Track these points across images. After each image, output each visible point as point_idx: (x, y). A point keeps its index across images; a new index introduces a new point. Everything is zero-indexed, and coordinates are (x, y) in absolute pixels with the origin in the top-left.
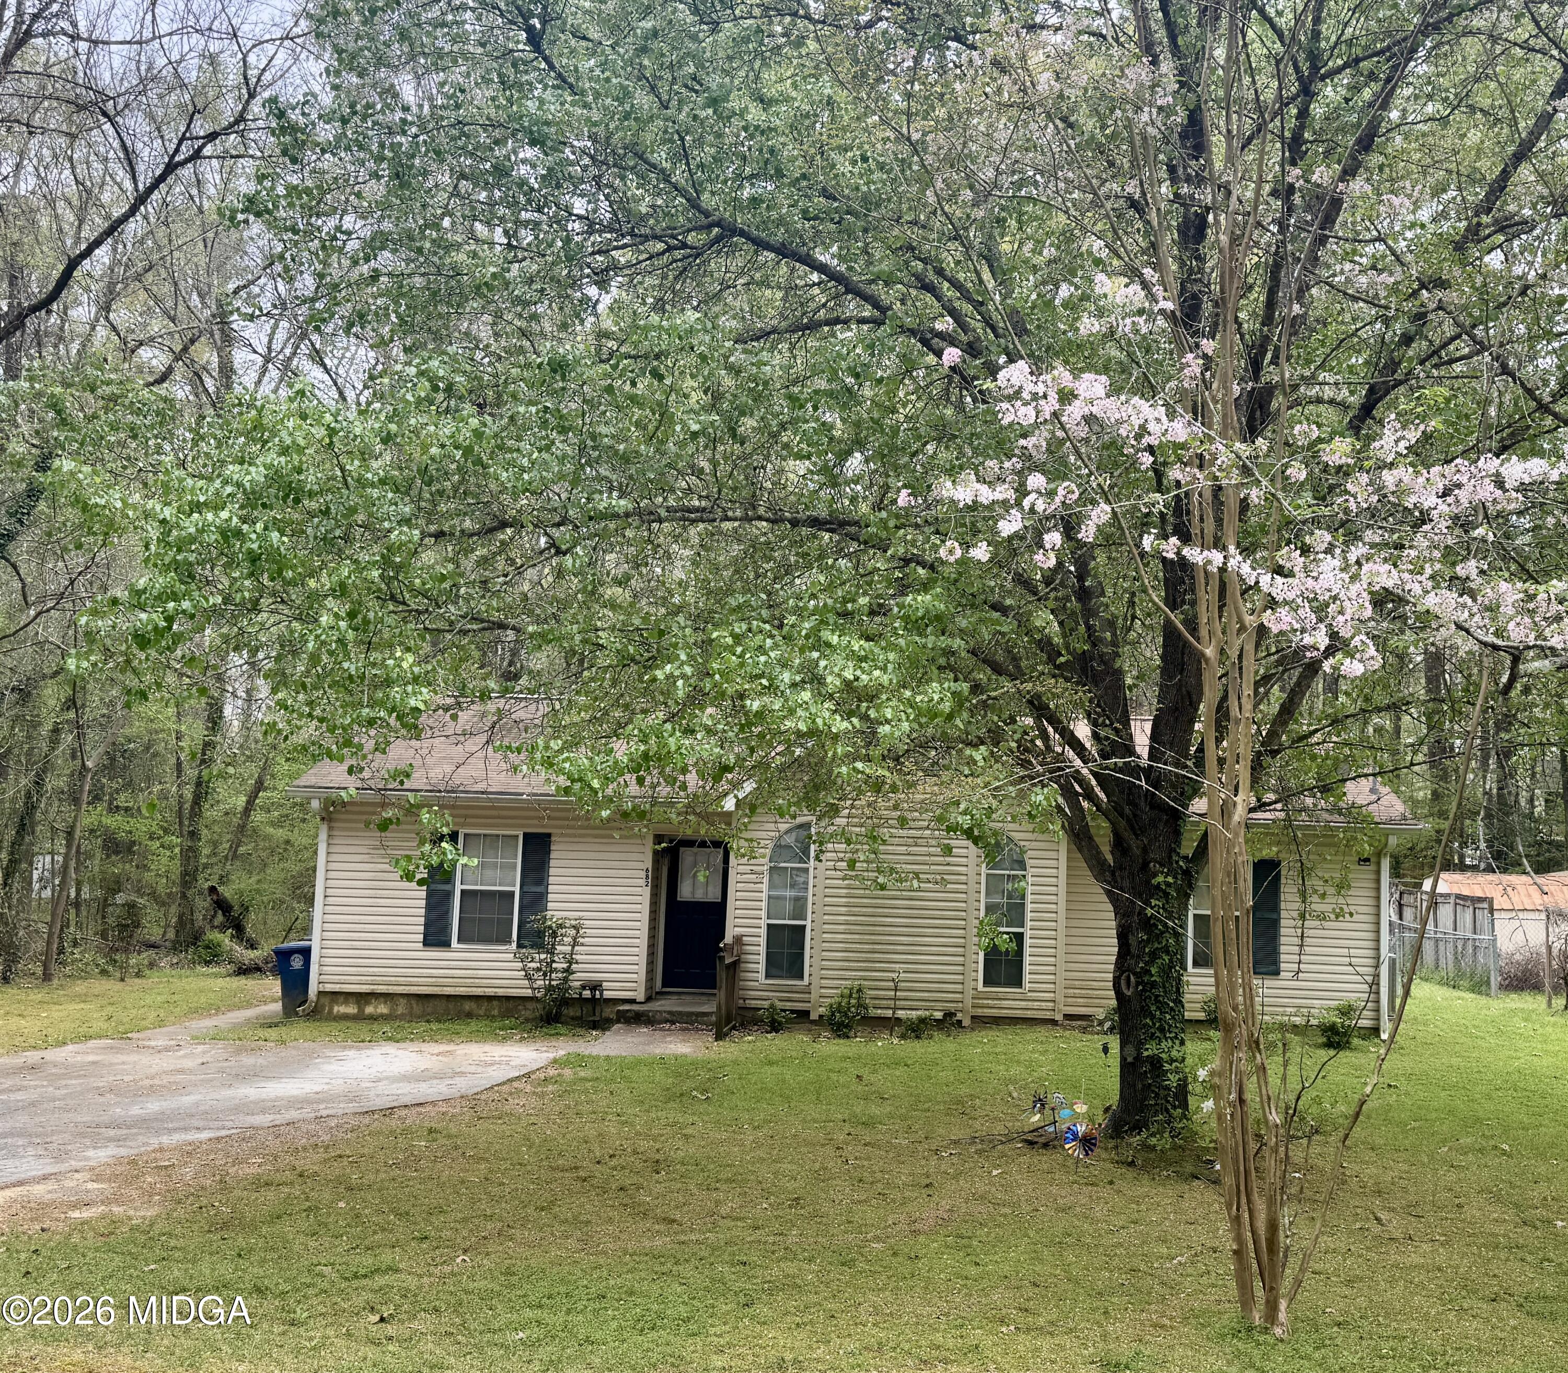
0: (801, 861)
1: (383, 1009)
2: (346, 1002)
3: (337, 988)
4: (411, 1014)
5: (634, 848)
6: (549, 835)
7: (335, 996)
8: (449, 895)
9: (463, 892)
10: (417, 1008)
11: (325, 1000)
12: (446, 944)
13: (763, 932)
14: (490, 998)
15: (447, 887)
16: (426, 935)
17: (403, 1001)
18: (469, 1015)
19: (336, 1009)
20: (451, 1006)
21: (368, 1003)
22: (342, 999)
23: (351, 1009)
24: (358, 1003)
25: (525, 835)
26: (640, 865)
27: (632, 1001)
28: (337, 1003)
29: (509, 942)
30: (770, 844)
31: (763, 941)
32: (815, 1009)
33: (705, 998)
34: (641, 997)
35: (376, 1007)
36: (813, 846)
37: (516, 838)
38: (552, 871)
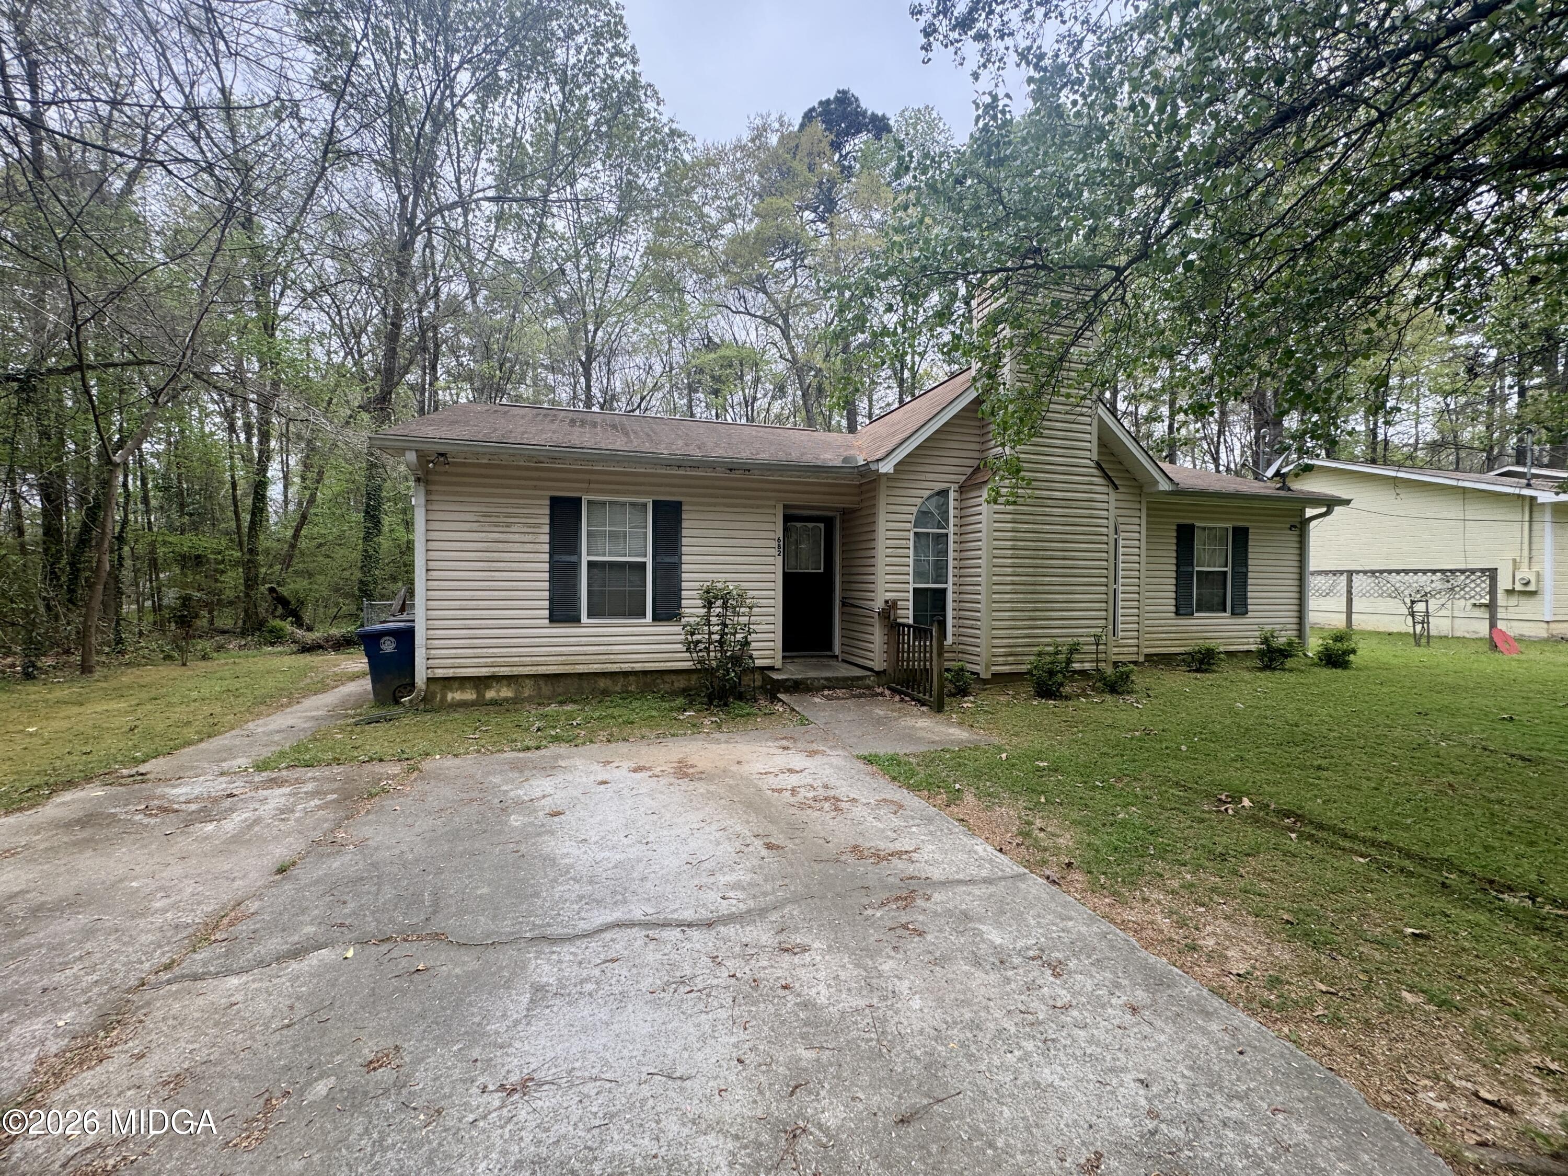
0: (941, 526)
1: (506, 692)
2: (462, 688)
3: (450, 673)
4: (540, 696)
5: (764, 518)
6: (680, 503)
7: (448, 682)
8: (576, 566)
9: (590, 564)
10: (546, 689)
11: (436, 688)
12: (575, 620)
13: (911, 596)
14: (628, 674)
15: (573, 558)
16: (551, 610)
17: (530, 683)
18: (605, 693)
19: (450, 696)
20: (585, 684)
21: (488, 687)
22: (456, 685)
23: (469, 695)
24: (476, 687)
25: (655, 502)
26: (772, 535)
27: (771, 668)
28: (451, 690)
29: (644, 615)
30: (914, 510)
31: (911, 604)
32: (987, 667)
33: (825, 661)
34: (778, 664)
35: (498, 691)
36: (952, 512)
37: (645, 505)
38: (684, 541)
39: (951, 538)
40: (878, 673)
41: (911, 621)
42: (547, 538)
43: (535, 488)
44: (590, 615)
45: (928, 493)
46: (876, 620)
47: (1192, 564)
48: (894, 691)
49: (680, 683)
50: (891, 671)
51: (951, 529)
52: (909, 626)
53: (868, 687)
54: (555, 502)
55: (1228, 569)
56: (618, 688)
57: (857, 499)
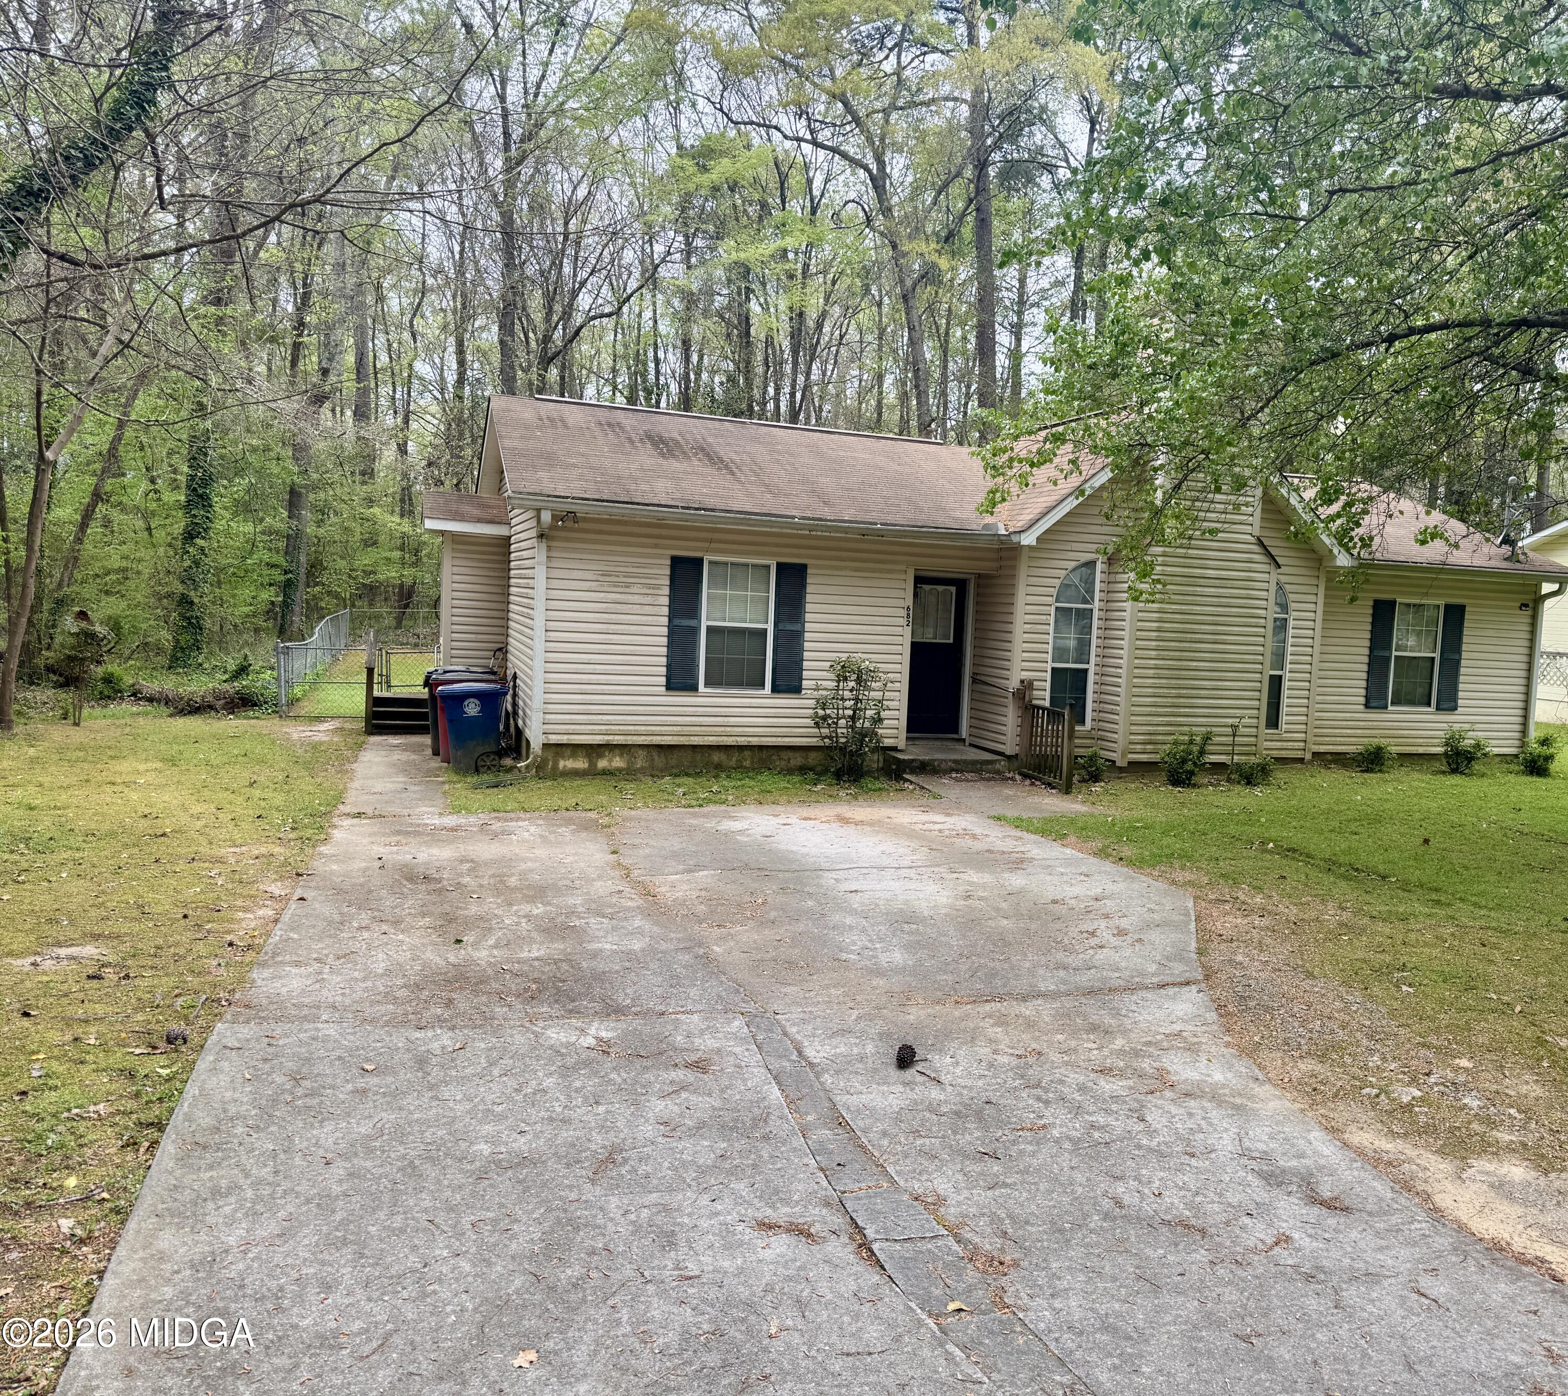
0: (1085, 601)
1: (618, 762)
2: (574, 756)
3: (564, 739)
4: (653, 767)
5: (893, 584)
6: (805, 567)
7: (561, 749)
8: (695, 631)
9: (709, 629)
10: (659, 761)
11: (551, 755)
12: (693, 688)
13: (1048, 676)
14: (741, 748)
15: (692, 623)
16: (668, 678)
17: (642, 753)
18: (719, 767)
19: (562, 764)
20: (698, 757)
21: (601, 756)
22: (568, 752)
23: (581, 764)
24: (588, 756)
25: (779, 565)
26: (901, 603)
27: (895, 749)
28: (563, 758)
29: (762, 685)
30: (1057, 583)
31: (1048, 685)
32: (1124, 755)
33: (950, 744)
34: (901, 743)
35: (610, 761)
36: (1098, 586)
37: (768, 567)
38: (808, 607)
39: (1096, 614)
40: (1009, 758)
41: (1047, 704)
42: (666, 601)
43: (656, 546)
44: (707, 684)
45: (1074, 564)
46: (1010, 701)
47: (1389, 648)
48: (1025, 776)
49: (797, 760)
50: (1022, 756)
51: (1097, 604)
52: (1044, 709)
53: (998, 772)
54: (676, 562)
55: (1437, 655)
56: (733, 763)
57: (995, 565)
